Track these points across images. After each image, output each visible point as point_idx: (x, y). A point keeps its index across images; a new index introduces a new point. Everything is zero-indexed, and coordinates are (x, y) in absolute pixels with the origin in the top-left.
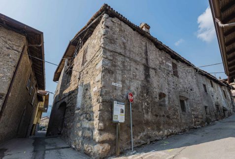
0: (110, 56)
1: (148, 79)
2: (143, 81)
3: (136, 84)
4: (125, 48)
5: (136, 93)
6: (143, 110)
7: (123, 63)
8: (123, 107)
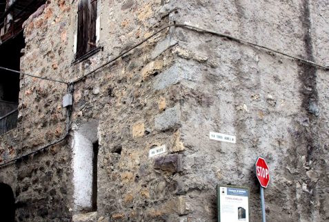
0: (200, 48)
1: (314, 107)
2: (295, 115)
3: (274, 129)
4: (240, 14)
5: (275, 155)
6: (295, 205)
7: (237, 63)
8: (244, 202)
